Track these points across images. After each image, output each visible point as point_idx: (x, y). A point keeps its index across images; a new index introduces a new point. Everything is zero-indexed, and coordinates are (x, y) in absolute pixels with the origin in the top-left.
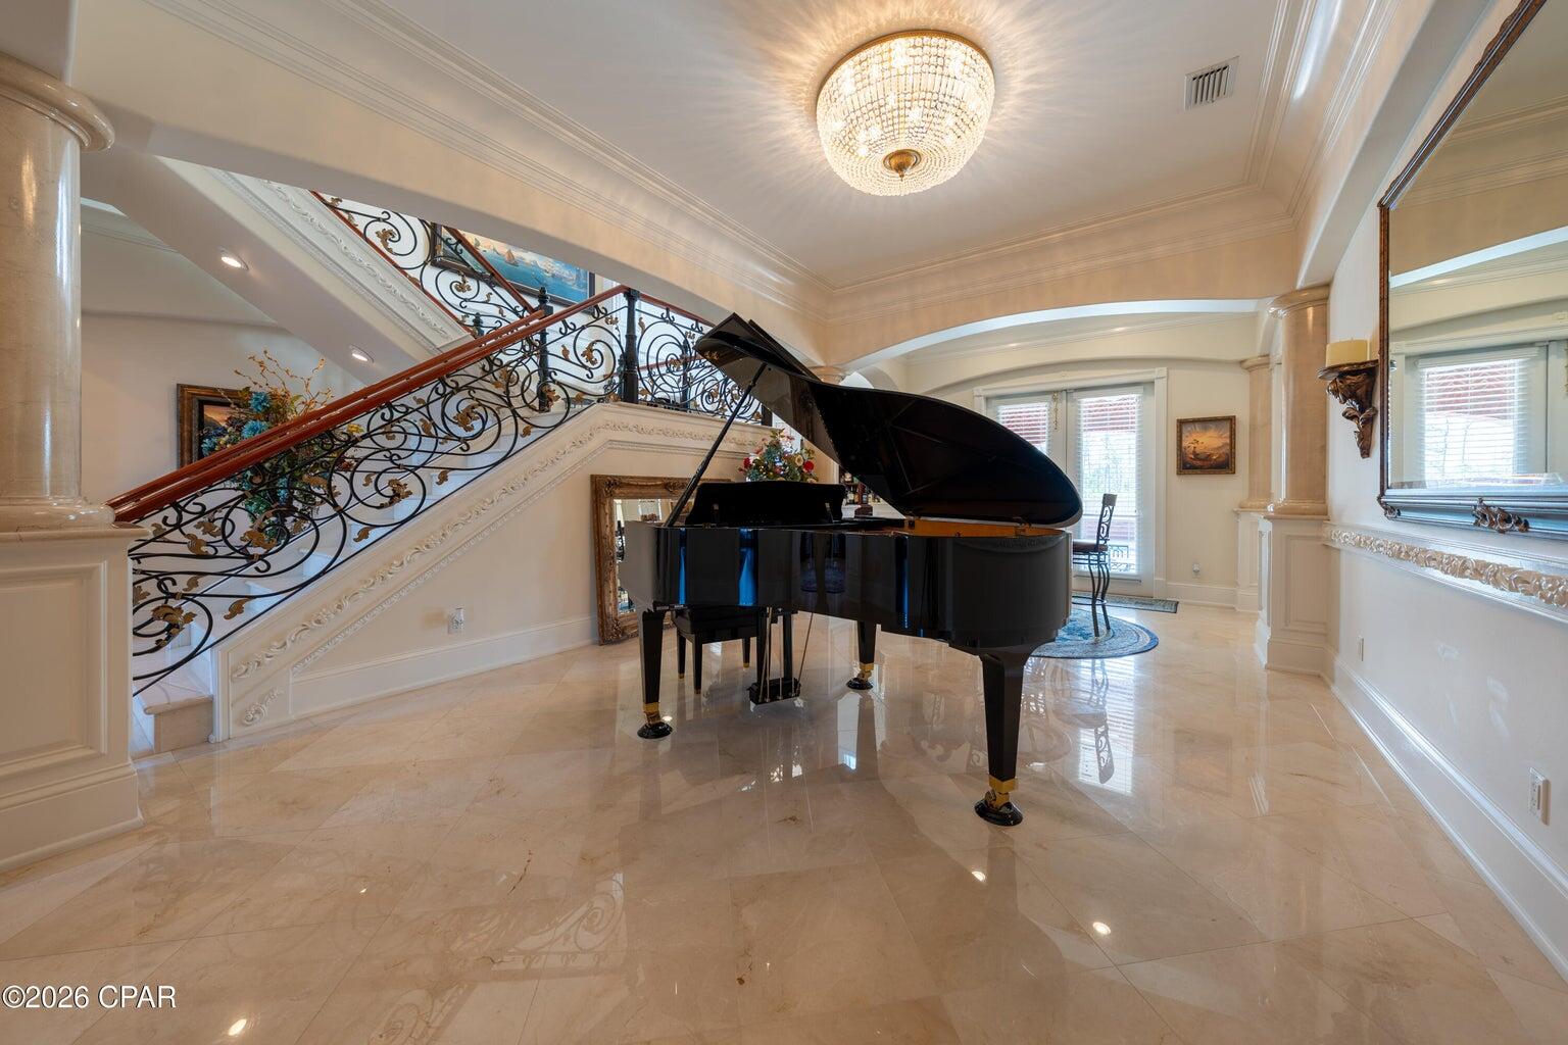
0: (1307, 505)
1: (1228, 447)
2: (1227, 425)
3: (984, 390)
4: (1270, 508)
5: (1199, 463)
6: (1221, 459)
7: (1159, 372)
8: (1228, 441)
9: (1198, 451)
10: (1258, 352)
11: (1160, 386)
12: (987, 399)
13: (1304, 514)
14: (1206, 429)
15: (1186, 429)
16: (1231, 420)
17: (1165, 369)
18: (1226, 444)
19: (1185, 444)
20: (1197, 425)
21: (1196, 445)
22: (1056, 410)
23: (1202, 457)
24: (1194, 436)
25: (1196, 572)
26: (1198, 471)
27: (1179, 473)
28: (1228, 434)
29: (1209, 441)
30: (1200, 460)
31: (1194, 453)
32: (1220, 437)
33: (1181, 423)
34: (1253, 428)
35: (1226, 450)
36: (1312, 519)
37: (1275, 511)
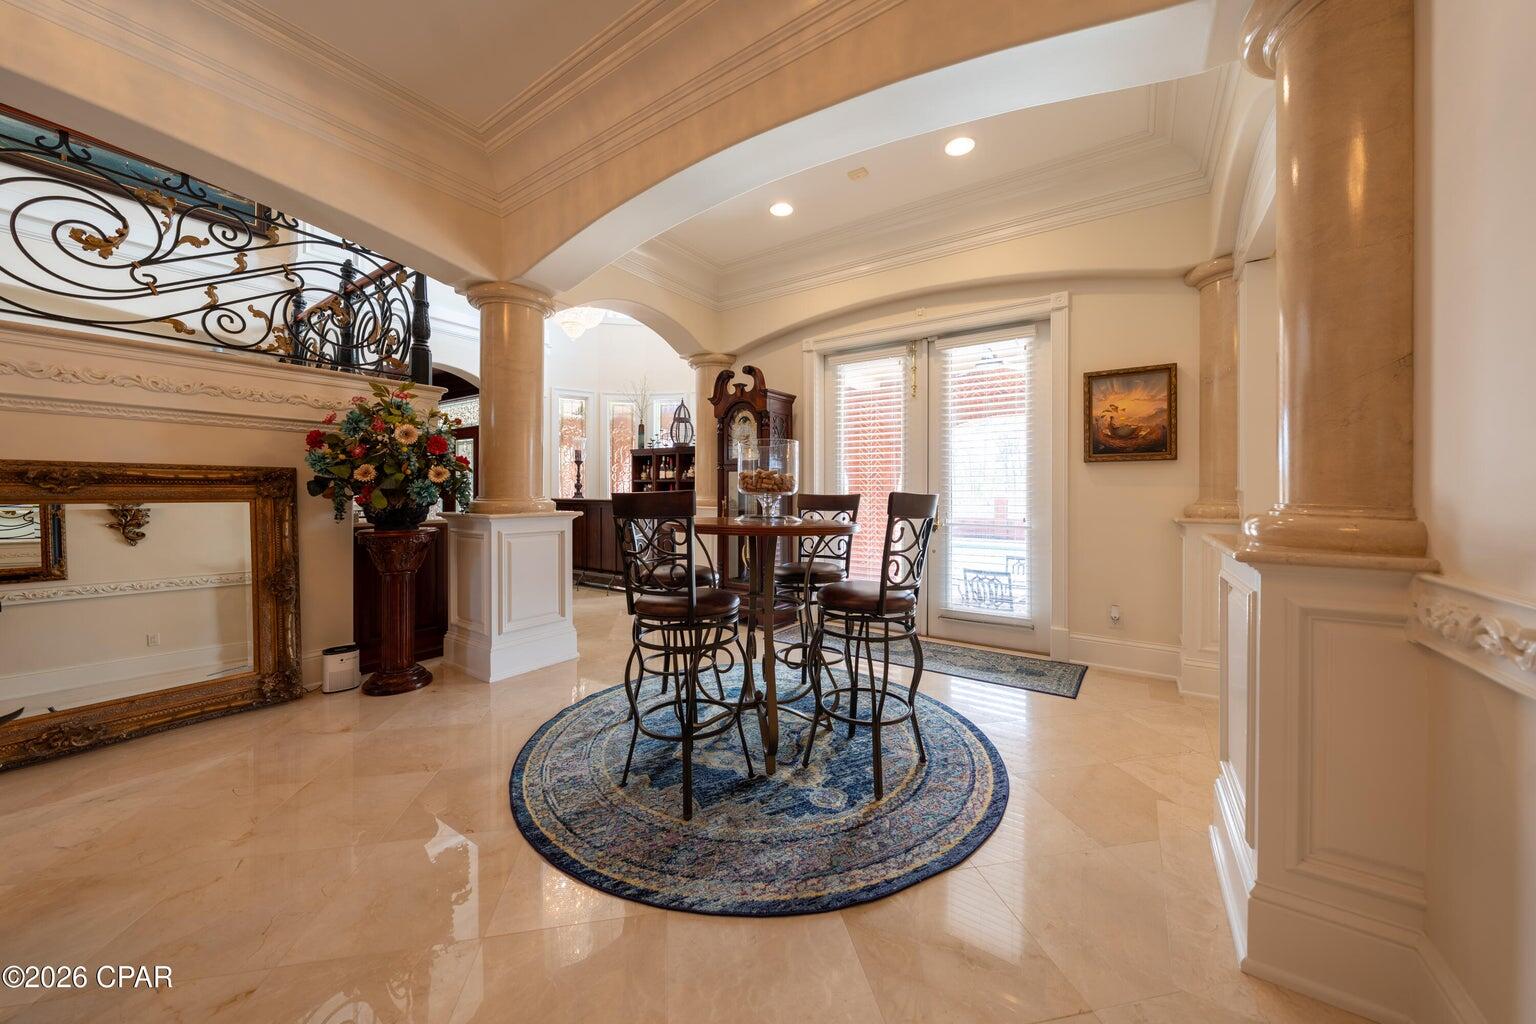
0: (1350, 524)
1: (1166, 417)
2: (1164, 378)
3: (816, 342)
4: (1250, 529)
5: (1118, 443)
6: (1153, 437)
7: (1058, 298)
8: (1165, 406)
9: (1117, 423)
10: (1213, 248)
11: (1059, 321)
12: (825, 357)
13: (1352, 550)
14: (1129, 387)
15: (1099, 389)
16: (1170, 371)
17: (1065, 294)
18: (1161, 411)
19: (1096, 412)
20: (1115, 381)
21: (1114, 414)
22: (915, 369)
23: (1121, 432)
24: (1112, 399)
25: (1116, 620)
26: (1117, 456)
27: (1088, 459)
28: (1165, 394)
29: (1134, 407)
30: (1121, 437)
31: (1112, 427)
32: (1152, 399)
33: (1091, 379)
34: (1206, 383)
35: (1163, 420)
36: (1383, 567)
37: (1265, 536)
